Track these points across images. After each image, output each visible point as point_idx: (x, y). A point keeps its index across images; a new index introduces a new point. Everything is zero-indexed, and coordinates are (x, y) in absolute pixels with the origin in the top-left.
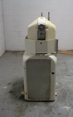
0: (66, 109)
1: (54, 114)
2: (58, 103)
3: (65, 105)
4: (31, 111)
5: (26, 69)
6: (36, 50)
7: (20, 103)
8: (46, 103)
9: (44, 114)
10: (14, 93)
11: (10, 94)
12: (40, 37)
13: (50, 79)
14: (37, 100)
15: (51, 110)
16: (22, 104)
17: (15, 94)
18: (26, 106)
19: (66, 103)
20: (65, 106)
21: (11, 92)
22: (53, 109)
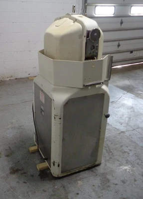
0: (126, 170)
1: (116, 184)
2: (108, 164)
3: (120, 165)
4: (78, 194)
5: (62, 119)
6: (84, 80)
7: (48, 186)
8: (92, 171)
9: (103, 191)
10: (22, 172)
11: (14, 176)
12: (91, 53)
13: (100, 129)
14: (77, 171)
15: (108, 181)
16: (54, 186)
17: (25, 173)
18: (64, 187)
19: (119, 161)
20: (121, 167)
21: (14, 171)
22: (109, 177)
